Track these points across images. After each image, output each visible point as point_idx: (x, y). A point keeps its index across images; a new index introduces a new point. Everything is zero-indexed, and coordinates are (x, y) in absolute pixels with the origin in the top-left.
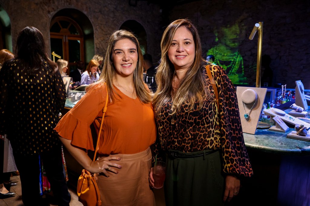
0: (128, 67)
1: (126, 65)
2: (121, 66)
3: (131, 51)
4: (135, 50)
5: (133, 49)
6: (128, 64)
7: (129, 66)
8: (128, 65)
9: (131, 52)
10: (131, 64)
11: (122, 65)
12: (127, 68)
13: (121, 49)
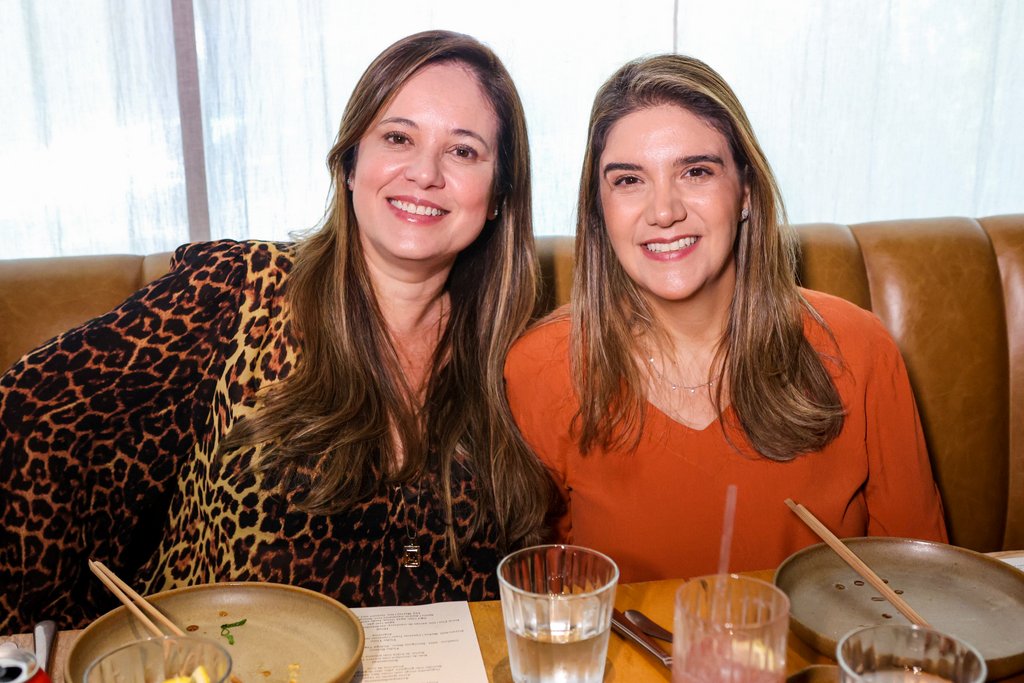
0: (674, 255)
1: (665, 248)
2: (638, 251)
3: (696, 167)
4: (718, 160)
5: (704, 158)
6: (677, 239)
7: (684, 253)
8: (675, 246)
9: (696, 172)
10: (698, 237)
11: (644, 245)
12: (673, 263)
13: (636, 163)
